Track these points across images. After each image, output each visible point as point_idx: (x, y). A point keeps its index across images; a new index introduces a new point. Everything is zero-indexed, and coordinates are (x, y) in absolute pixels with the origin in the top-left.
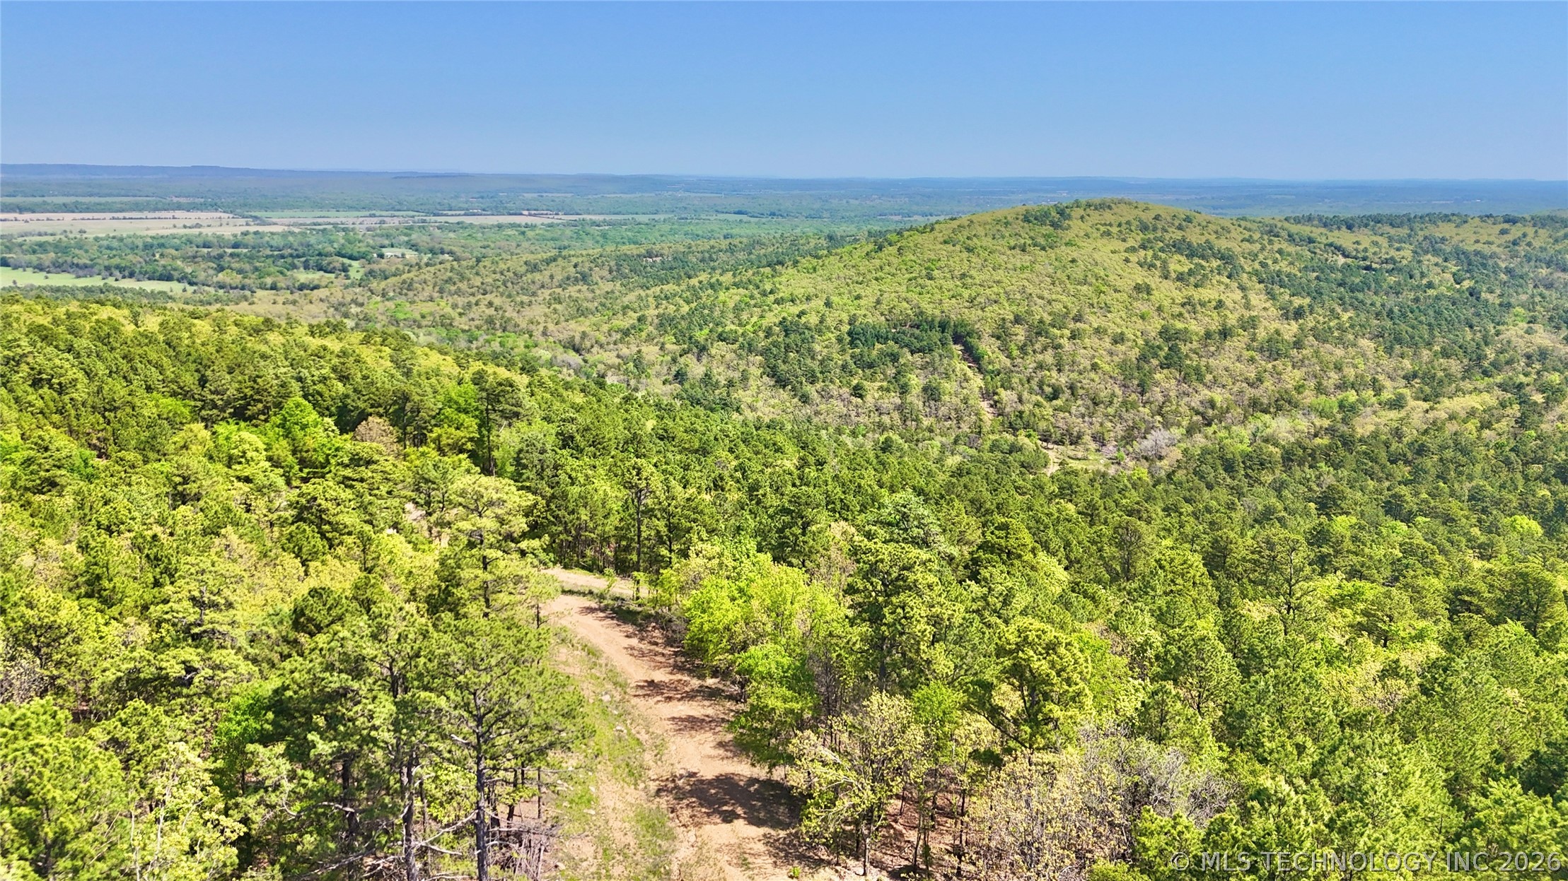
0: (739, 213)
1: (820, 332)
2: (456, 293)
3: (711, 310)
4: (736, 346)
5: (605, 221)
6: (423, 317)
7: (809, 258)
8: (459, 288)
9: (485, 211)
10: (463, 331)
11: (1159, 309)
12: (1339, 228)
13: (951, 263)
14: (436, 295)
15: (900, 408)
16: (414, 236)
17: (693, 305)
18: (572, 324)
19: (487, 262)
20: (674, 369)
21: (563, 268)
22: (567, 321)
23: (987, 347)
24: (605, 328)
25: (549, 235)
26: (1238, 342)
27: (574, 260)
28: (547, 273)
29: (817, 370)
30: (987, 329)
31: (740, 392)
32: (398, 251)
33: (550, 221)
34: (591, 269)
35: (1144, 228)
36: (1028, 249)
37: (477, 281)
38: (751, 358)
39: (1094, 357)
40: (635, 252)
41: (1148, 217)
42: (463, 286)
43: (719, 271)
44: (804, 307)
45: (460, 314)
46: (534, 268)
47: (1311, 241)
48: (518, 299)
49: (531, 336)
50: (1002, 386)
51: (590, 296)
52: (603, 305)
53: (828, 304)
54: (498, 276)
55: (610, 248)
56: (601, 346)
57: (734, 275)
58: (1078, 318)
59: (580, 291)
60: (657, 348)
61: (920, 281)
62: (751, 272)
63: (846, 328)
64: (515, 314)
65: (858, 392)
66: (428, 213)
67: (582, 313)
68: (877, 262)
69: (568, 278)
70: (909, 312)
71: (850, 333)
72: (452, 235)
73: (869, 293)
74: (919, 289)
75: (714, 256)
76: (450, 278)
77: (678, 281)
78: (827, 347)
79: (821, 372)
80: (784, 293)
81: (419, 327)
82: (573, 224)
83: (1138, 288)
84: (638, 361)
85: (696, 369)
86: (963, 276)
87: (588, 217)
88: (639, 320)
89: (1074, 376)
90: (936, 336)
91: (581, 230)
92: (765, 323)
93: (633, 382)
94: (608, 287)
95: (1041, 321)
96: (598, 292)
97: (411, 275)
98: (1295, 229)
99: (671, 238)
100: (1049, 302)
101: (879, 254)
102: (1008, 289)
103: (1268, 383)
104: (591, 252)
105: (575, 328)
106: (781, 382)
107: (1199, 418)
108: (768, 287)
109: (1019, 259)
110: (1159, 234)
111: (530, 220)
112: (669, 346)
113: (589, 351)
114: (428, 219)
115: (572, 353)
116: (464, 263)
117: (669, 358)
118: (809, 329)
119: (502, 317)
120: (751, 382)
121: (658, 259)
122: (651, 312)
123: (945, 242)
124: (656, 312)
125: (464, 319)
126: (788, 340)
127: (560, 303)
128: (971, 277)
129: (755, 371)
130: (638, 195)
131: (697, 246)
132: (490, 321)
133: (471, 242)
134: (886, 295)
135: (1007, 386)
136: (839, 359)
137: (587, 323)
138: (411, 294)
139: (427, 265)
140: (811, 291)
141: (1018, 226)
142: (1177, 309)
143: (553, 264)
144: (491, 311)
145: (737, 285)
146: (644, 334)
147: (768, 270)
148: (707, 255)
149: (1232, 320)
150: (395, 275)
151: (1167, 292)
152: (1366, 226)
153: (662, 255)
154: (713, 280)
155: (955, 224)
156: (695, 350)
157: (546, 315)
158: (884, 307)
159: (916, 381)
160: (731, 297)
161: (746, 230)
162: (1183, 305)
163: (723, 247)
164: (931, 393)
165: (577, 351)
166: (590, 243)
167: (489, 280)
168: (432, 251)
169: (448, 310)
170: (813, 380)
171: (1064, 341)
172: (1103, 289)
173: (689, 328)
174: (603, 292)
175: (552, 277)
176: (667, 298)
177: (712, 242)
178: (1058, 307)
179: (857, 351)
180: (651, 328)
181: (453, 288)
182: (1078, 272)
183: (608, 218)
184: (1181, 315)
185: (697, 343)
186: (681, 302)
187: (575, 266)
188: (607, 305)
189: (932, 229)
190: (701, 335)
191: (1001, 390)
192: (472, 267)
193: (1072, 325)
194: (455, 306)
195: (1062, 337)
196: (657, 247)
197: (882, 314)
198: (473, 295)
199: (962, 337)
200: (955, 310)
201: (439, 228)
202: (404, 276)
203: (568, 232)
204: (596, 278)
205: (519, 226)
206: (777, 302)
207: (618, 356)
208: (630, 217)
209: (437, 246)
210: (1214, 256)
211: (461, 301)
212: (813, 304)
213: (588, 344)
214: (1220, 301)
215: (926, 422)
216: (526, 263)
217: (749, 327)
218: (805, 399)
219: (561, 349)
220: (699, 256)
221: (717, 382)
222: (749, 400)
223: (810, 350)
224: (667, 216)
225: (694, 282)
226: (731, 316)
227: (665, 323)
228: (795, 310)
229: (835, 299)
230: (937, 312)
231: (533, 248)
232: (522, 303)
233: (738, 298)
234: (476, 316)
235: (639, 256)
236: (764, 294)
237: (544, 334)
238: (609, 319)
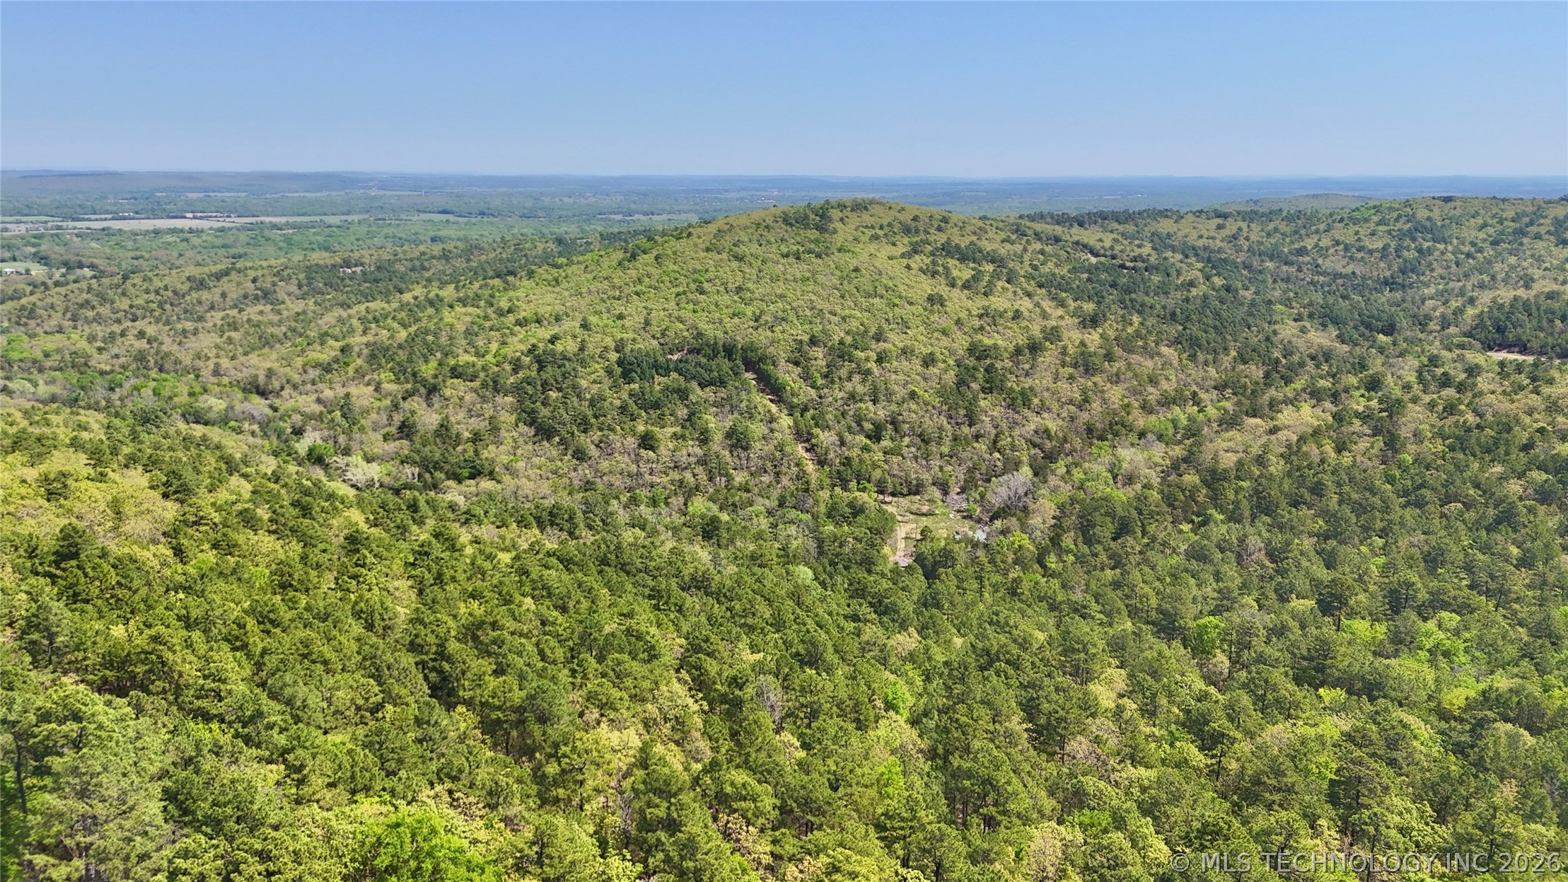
0: (445, 212)
1: (583, 363)
2: (95, 320)
3: (435, 335)
4: (477, 384)
5: (287, 224)
6: (47, 355)
7: (546, 267)
8: (98, 314)
9: (138, 214)
10: (102, 373)
11: (958, 322)
12: (1071, 225)
13: (721, 273)
14: (67, 324)
15: (702, 462)
16: (43, 248)
17: (413, 329)
18: (254, 359)
19: (137, 279)
20: (398, 418)
21: (239, 284)
22: (246, 354)
23: (788, 375)
24: (299, 362)
25: (219, 242)
26: (1049, 357)
27: (252, 274)
28: (218, 291)
29: (589, 413)
30: (783, 356)
31: (492, 448)
32: (21, 266)
33: (220, 225)
34: (274, 284)
35: (907, 230)
36: (802, 256)
37: (124, 304)
38: (499, 399)
39: (907, 383)
40: (329, 262)
41: (906, 218)
42: (105, 311)
43: (435, 284)
44: (555, 330)
45: (100, 350)
46: (201, 285)
47: (1057, 240)
48: (179, 326)
49: (197, 376)
50: (817, 425)
51: (276, 318)
52: (294, 330)
53: (585, 326)
54: (152, 296)
55: (297, 257)
56: (295, 387)
57: (457, 288)
58: (879, 337)
59: (261, 312)
60: (371, 388)
61: (691, 296)
62: (477, 285)
63: (614, 356)
64: (175, 347)
65: (647, 442)
66: (65, 218)
67: (267, 342)
68: (633, 273)
69: (245, 297)
70: (686, 334)
71: (620, 363)
72: (94, 244)
73: (635, 312)
74: (691, 306)
75: (426, 264)
76: (87, 302)
77: (386, 295)
78: (595, 382)
79: (596, 417)
80: (525, 312)
81: (41, 370)
82: (249, 228)
83: (931, 299)
84: (346, 407)
85: (428, 418)
86: (739, 289)
87: (267, 219)
88: (342, 350)
89: (894, 407)
90: (726, 365)
91: (258, 234)
92: (508, 351)
93: (342, 439)
94: (298, 306)
95: (841, 342)
96: (285, 313)
97: (33, 299)
98: (1038, 227)
99: (368, 242)
100: (844, 319)
101: (633, 263)
102: (795, 304)
103: (1096, 406)
104: (273, 262)
105: (259, 364)
106: (545, 432)
107: (1037, 450)
108: (504, 304)
109: (798, 270)
110: (922, 236)
111: (195, 224)
112: (387, 387)
113: (278, 395)
114: (64, 224)
115: (256, 399)
116: (105, 281)
117: (388, 402)
118: (569, 360)
119: (157, 353)
120: (503, 433)
121: (358, 269)
122: (357, 340)
123: (708, 250)
124: (364, 339)
125: (105, 356)
126: (544, 376)
127: (236, 329)
128: (748, 290)
129: (507, 418)
130: (325, 193)
131: (404, 252)
132: (141, 357)
133: (119, 253)
134: (654, 314)
135: (820, 422)
136: (614, 400)
137: (274, 356)
138: (32, 323)
139: (57, 284)
140: (559, 309)
141: (781, 230)
142: (977, 323)
143: (225, 279)
144: (143, 344)
145: (463, 302)
146: (351, 370)
147: (497, 282)
148: (417, 263)
149: (1036, 331)
150: (12, 299)
151: (958, 301)
152: (1095, 223)
153: (362, 264)
154: (432, 295)
155: (712, 228)
156: (423, 390)
157: (217, 347)
158: (655, 329)
159: (716, 423)
160: (458, 318)
161: (455, 232)
162: (980, 316)
163: (436, 253)
164: (738, 441)
165: (263, 393)
166: (271, 249)
167: (140, 302)
168: (66, 264)
169: (83, 344)
170: (585, 427)
171: (872, 365)
172: (897, 301)
173: (410, 361)
174: (292, 313)
175: (224, 295)
176: (376, 320)
177: (422, 248)
178: (854, 324)
179: (635, 386)
180: (359, 362)
181: (90, 314)
182: (865, 281)
183: (291, 219)
184: (982, 328)
185: (424, 382)
186: (395, 325)
187: (254, 281)
188: (298, 328)
189: (690, 235)
190: (428, 370)
191: (816, 431)
192: (117, 286)
193: (873, 345)
194: (92, 339)
195: (867, 360)
196: (356, 255)
197: (653, 337)
198: (118, 321)
199: (755, 362)
200: (742, 333)
201: (77, 236)
202: (24, 301)
203: (243, 237)
204: (281, 295)
205: (182, 231)
206: (519, 323)
207: (319, 401)
208: (318, 218)
209: (74, 258)
210: (985, 258)
211: (100, 331)
212: (567, 325)
213: (276, 385)
214: (1017, 311)
215: (739, 478)
216: (189, 279)
217: (489, 357)
218: (580, 455)
219: (240, 395)
220: (408, 264)
221: (458, 435)
222: (505, 459)
223: (575, 387)
224: (361, 217)
225: (407, 297)
226: (464, 342)
227: (377, 355)
228: (544, 333)
229: (593, 319)
230: (720, 334)
231: (199, 258)
232: (184, 331)
233: (468, 319)
234: (122, 351)
235: (334, 266)
236: (501, 313)
237: (216, 372)
238: (303, 351)
